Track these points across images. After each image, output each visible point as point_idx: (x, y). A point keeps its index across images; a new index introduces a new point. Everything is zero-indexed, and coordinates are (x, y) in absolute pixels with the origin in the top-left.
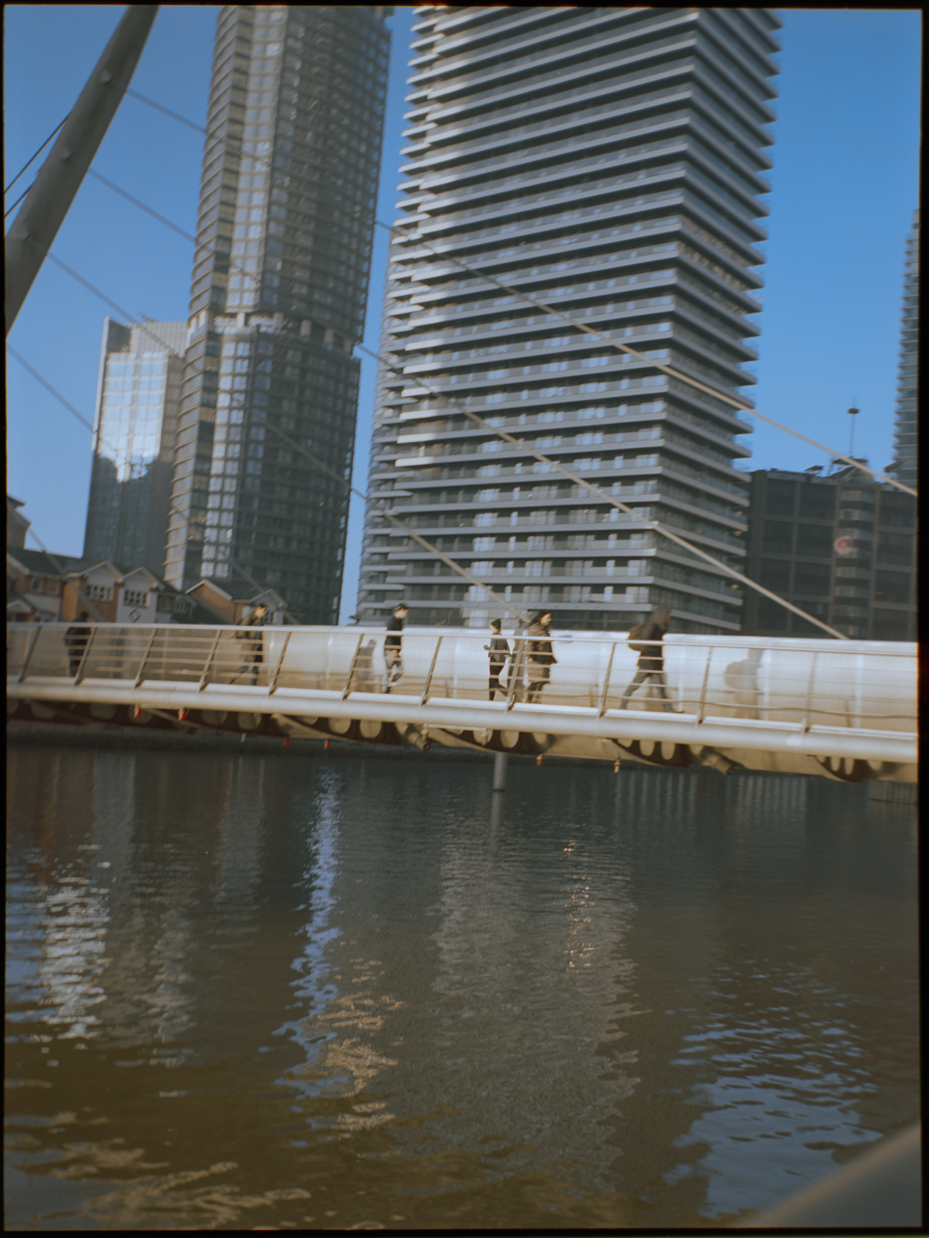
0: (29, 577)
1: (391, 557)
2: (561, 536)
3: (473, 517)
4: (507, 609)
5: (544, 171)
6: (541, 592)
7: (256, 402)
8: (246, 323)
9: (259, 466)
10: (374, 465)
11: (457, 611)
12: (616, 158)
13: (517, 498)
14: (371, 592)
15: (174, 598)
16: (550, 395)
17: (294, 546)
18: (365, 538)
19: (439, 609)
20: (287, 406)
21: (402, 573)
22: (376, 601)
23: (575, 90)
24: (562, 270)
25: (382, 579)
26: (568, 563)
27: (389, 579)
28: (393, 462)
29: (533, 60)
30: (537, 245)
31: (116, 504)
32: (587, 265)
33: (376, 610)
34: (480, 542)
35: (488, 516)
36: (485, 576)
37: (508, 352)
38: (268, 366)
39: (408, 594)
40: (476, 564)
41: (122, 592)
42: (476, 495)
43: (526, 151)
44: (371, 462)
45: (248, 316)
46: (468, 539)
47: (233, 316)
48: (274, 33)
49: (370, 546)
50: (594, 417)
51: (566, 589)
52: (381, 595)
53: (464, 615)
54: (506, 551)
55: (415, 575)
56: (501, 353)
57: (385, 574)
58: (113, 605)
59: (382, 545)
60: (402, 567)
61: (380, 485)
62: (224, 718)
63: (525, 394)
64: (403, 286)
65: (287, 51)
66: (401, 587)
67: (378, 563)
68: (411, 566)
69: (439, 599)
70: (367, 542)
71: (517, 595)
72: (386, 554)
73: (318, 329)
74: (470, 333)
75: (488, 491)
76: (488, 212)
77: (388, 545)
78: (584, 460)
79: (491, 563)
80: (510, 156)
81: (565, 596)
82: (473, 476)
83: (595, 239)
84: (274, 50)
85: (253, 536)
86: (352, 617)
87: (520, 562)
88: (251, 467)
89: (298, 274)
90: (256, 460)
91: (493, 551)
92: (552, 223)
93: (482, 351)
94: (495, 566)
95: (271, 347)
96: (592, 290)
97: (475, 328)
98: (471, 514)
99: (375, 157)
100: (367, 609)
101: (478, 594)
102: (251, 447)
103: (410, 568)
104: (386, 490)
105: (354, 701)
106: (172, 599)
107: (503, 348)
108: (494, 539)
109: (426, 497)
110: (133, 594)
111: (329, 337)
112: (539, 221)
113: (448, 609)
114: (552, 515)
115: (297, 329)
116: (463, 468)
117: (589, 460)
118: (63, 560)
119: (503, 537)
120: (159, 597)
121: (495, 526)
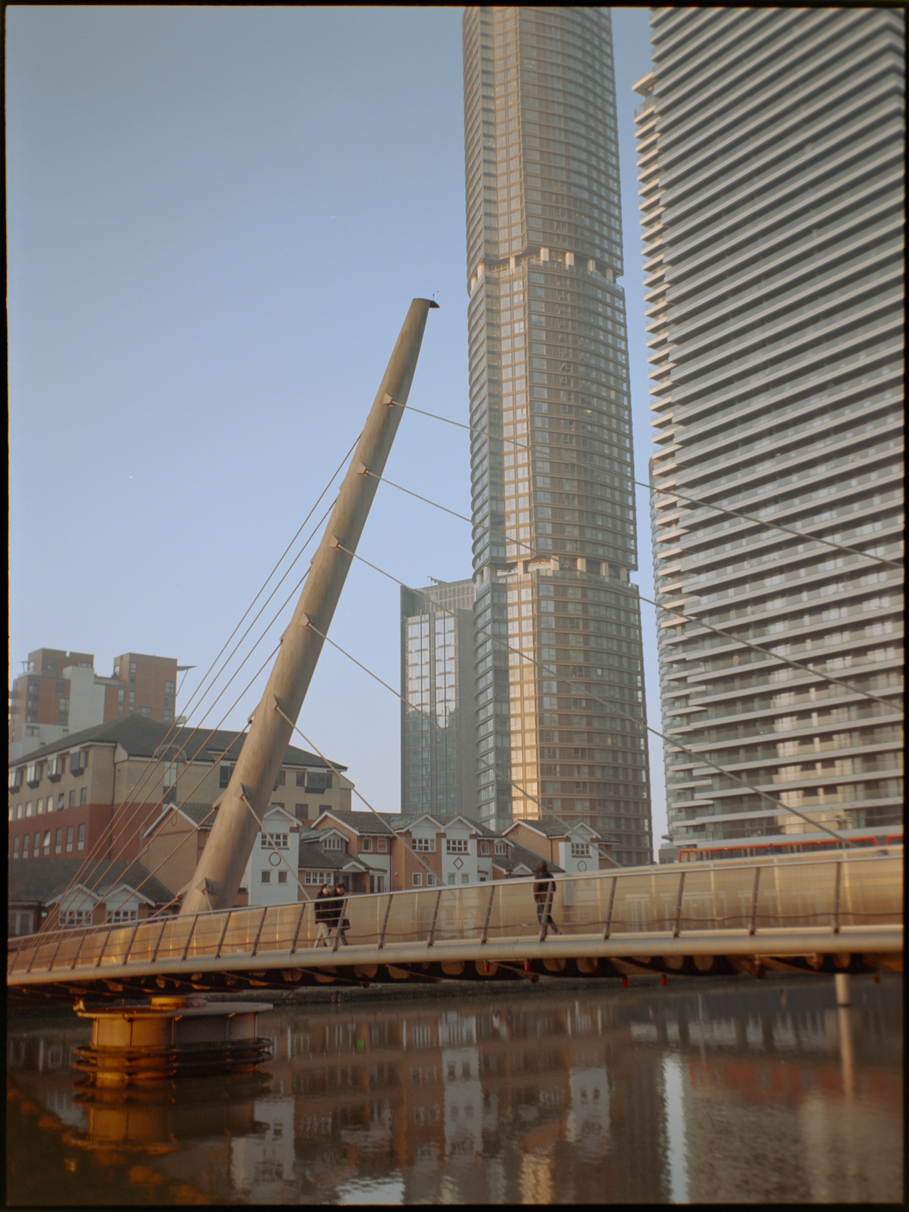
0: (360, 838)
1: (695, 773)
2: (867, 731)
3: (773, 723)
4: (823, 812)
5: (787, 386)
6: (855, 790)
7: (544, 641)
8: (526, 571)
9: (555, 701)
10: (665, 683)
11: (771, 820)
12: (857, 360)
13: (814, 698)
14: (680, 809)
15: (493, 841)
16: (830, 593)
17: (598, 774)
18: (667, 755)
19: (752, 821)
20: (573, 641)
21: (709, 788)
22: (688, 818)
23: (805, 307)
24: (821, 472)
25: (689, 796)
26: (879, 757)
27: (697, 796)
28: (684, 679)
29: (760, 288)
30: (793, 454)
31: (426, 755)
32: (848, 463)
33: (687, 827)
34: (784, 747)
35: (787, 720)
36: (795, 781)
37: (781, 558)
38: (550, 606)
39: (718, 808)
40: (783, 770)
41: (444, 841)
42: (772, 701)
43: (767, 371)
44: (662, 680)
45: (526, 564)
46: (771, 746)
47: (514, 565)
48: (519, 314)
49: (672, 764)
50: (881, 607)
51: (882, 784)
52: (692, 811)
53: (780, 823)
54: (813, 752)
55: (722, 788)
56: (774, 560)
57: (692, 790)
58: (438, 855)
59: (685, 762)
60: (709, 782)
61: (674, 702)
62: (563, 965)
63: (805, 595)
64: (667, 512)
65: (531, 327)
66: (711, 802)
67: (683, 780)
68: (717, 780)
69: (751, 809)
70: (669, 760)
71: (831, 797)
72: (690, 771)
73: (593, 563)
74: (741, 546)
75: (783, 695)
76: (740, 432)
77: (691, 761)
78: (877, 651)
79: (798, 768)
80: (752, 378)
81: (882, 791)
82: (766, 683)
83: (850, 438)
84: (520, 328)
85: (558, 769)
86: (664, 837)
87: (828, 762)
88: (547, 702)
89: (568, 518)
90: (551, 695)
91: (798, 755)
92: (803, 431)
93: (754, 561)
94: (802, 770)
95: (552, 588)
96: (855, 486)
97: (744, 541)
98: (770, 720)
99: (625, 401)
100: (678, 827)
101: (791, 800)
102: (545, 684)
103: (717, 782)
104: (681, 707)
105: (686, 938)
106: (491, 842)
107: (775, 555)
108: (796, 743)
109: (722, 709)
110: (454, 843)
111: (604, 569)
112: (790, 431)
113: (761, 819)
114: (854, 710)
115: (574, 568)
116: (754, 677)
117: (882, 650)
118: (388, 817)
119: (806, 740)
120: (479, 842)
121: (795, 729)
